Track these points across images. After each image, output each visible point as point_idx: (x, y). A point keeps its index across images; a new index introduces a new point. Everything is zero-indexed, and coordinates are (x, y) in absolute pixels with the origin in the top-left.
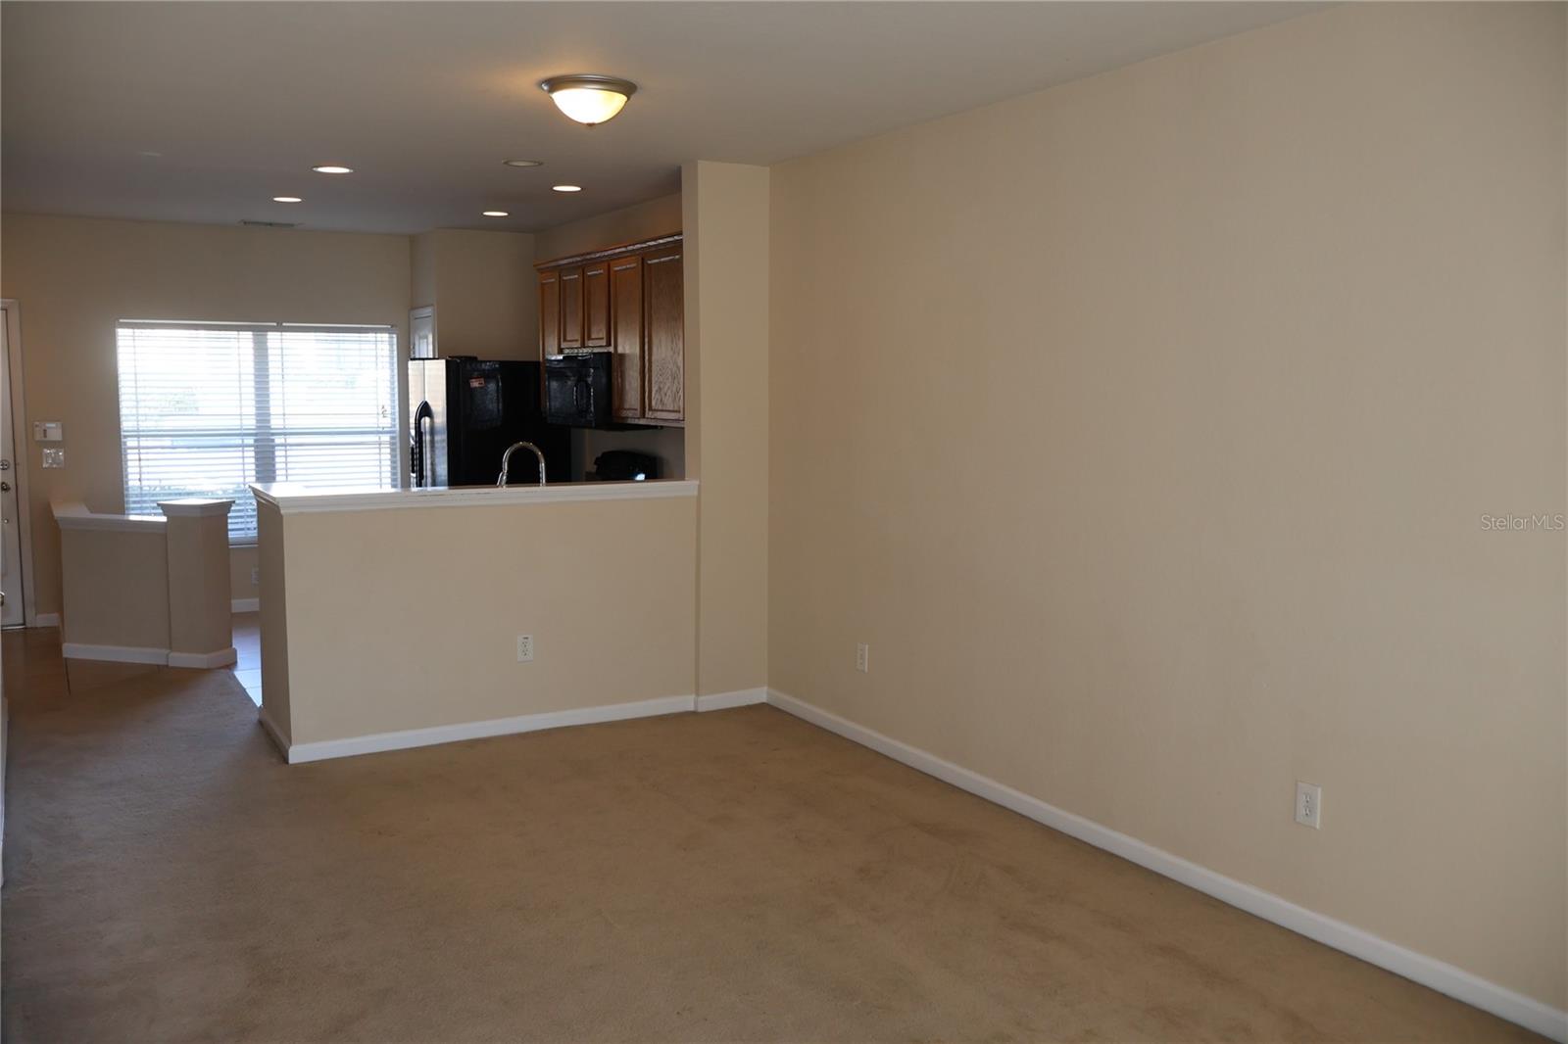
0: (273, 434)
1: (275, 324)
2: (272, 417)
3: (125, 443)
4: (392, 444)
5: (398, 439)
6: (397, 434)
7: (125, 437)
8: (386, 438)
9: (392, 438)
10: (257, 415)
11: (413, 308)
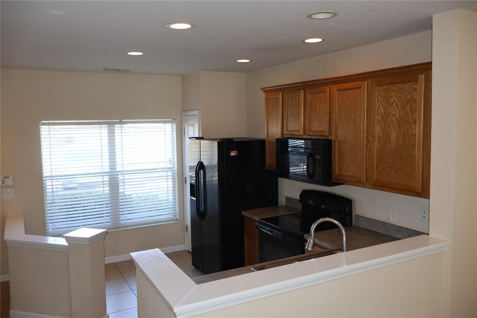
0: (118, 175)
1: (119, 121)
2: (117, 166)
3: (45, 184)
4: (173, 176)
5: (176, 174)
6: (176, 172)
7: (45, 180)
8: (170, 174)
9: (173, 173)
10: (110, 166)
11: (184, 110)
